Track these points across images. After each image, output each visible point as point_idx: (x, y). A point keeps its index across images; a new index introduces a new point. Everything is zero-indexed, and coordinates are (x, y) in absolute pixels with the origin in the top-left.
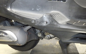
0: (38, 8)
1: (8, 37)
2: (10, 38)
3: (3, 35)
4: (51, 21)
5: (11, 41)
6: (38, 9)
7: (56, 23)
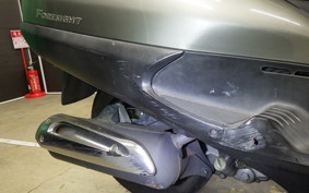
0: (230, 90)
1: (131, 161)
2: (136, 165)
3: (118, 152)
4: (270, 140)
5: (139, 172)
6: (227, 93)
7: (285, 149)
